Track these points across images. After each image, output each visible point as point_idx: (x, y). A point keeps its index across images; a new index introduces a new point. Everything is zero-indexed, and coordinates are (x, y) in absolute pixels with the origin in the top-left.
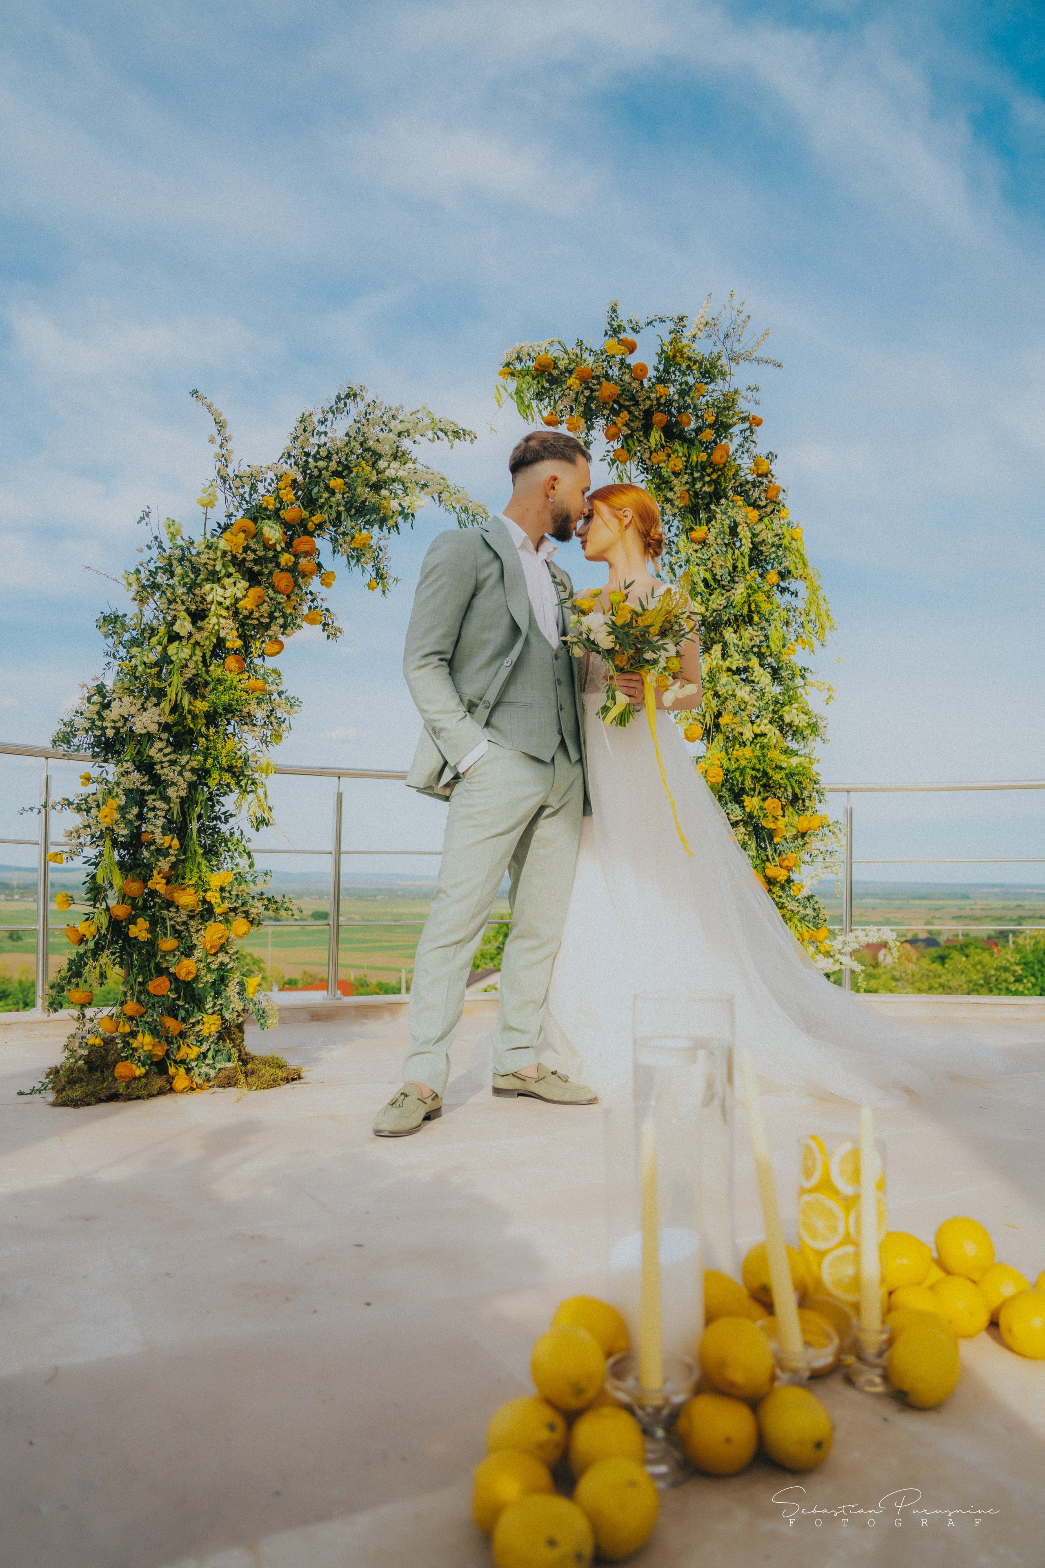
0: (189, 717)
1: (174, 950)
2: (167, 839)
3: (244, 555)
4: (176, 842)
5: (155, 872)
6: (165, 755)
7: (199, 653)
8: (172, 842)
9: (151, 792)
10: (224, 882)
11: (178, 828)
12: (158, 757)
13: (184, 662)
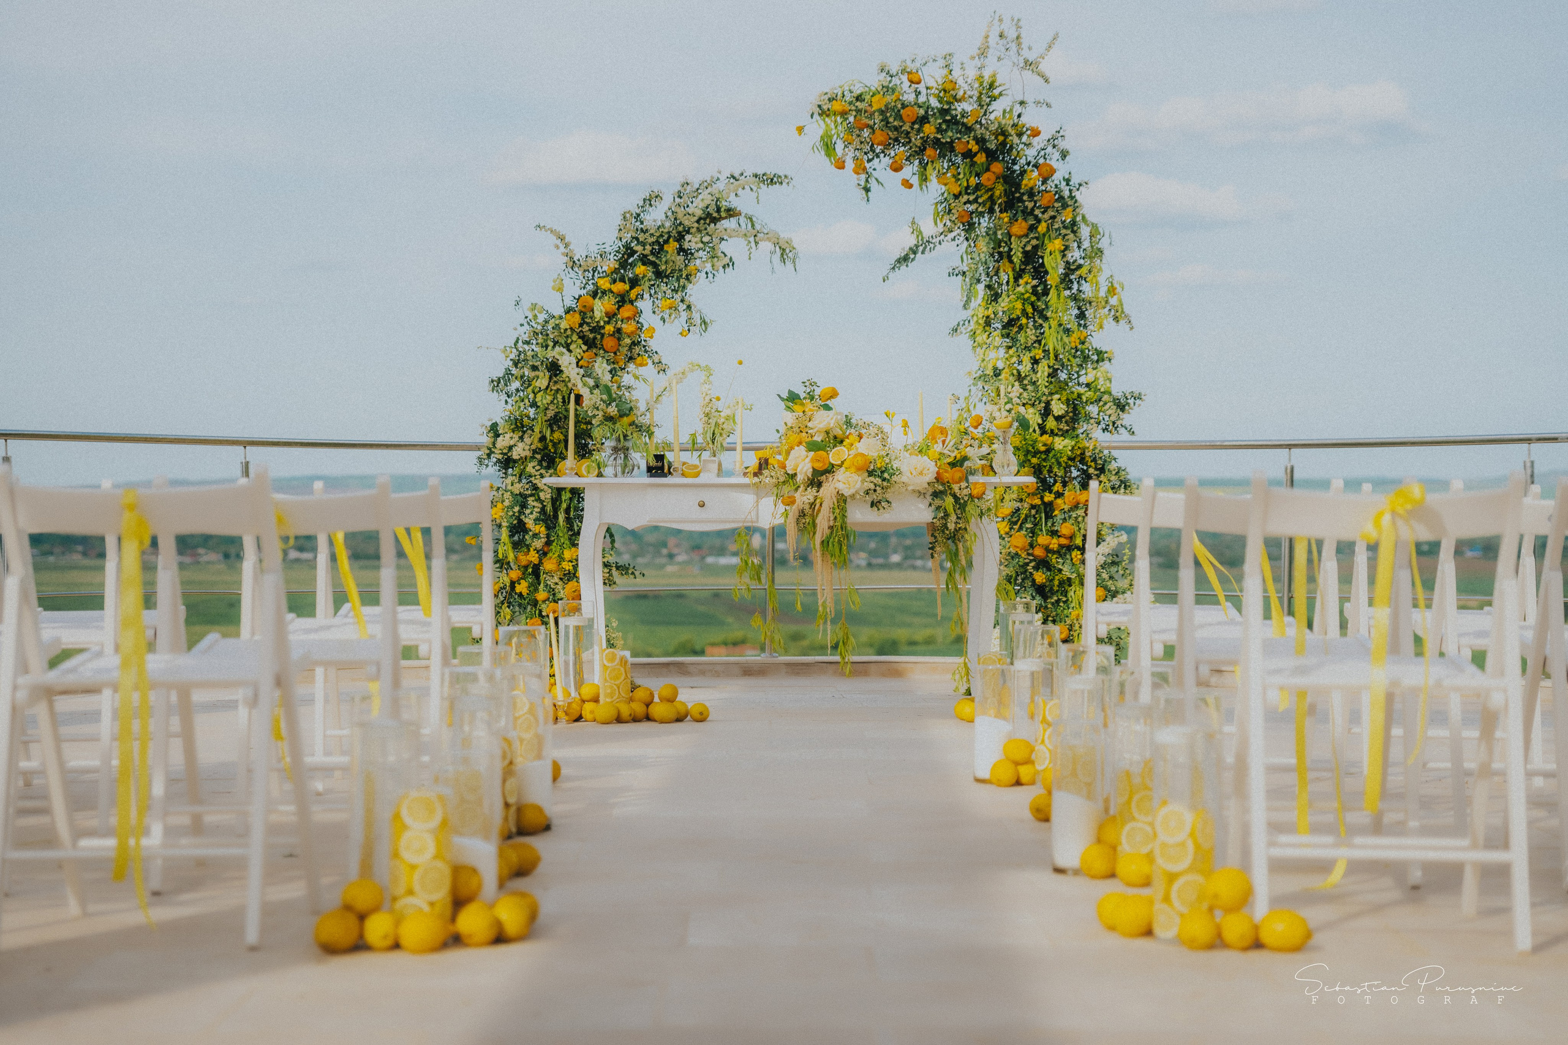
0: (550, 444)
1: (545, 601)
2: (538, 527)
3: (580, 329)
4: (543, 529)
5: (531, 549)
6: (537, 471)
7: (560, 397)
8: (541, 529)
9: (532, 495)
10: (572, 555)
11: (548, 520)
12: (533, 471)
13: (546, 406)
